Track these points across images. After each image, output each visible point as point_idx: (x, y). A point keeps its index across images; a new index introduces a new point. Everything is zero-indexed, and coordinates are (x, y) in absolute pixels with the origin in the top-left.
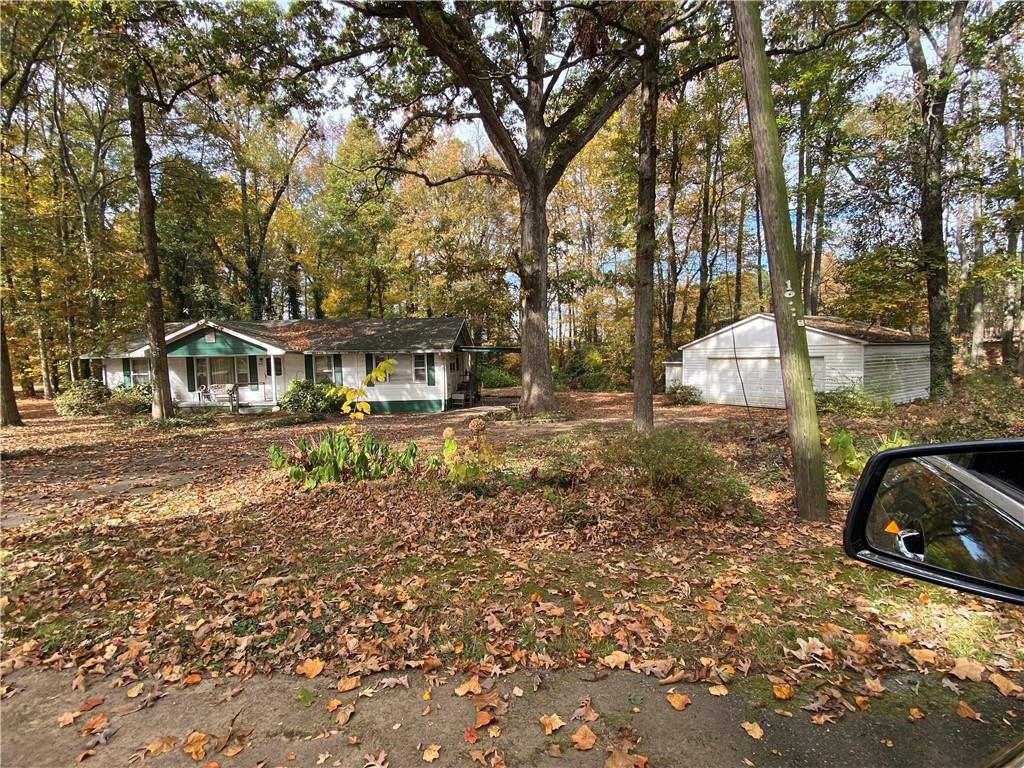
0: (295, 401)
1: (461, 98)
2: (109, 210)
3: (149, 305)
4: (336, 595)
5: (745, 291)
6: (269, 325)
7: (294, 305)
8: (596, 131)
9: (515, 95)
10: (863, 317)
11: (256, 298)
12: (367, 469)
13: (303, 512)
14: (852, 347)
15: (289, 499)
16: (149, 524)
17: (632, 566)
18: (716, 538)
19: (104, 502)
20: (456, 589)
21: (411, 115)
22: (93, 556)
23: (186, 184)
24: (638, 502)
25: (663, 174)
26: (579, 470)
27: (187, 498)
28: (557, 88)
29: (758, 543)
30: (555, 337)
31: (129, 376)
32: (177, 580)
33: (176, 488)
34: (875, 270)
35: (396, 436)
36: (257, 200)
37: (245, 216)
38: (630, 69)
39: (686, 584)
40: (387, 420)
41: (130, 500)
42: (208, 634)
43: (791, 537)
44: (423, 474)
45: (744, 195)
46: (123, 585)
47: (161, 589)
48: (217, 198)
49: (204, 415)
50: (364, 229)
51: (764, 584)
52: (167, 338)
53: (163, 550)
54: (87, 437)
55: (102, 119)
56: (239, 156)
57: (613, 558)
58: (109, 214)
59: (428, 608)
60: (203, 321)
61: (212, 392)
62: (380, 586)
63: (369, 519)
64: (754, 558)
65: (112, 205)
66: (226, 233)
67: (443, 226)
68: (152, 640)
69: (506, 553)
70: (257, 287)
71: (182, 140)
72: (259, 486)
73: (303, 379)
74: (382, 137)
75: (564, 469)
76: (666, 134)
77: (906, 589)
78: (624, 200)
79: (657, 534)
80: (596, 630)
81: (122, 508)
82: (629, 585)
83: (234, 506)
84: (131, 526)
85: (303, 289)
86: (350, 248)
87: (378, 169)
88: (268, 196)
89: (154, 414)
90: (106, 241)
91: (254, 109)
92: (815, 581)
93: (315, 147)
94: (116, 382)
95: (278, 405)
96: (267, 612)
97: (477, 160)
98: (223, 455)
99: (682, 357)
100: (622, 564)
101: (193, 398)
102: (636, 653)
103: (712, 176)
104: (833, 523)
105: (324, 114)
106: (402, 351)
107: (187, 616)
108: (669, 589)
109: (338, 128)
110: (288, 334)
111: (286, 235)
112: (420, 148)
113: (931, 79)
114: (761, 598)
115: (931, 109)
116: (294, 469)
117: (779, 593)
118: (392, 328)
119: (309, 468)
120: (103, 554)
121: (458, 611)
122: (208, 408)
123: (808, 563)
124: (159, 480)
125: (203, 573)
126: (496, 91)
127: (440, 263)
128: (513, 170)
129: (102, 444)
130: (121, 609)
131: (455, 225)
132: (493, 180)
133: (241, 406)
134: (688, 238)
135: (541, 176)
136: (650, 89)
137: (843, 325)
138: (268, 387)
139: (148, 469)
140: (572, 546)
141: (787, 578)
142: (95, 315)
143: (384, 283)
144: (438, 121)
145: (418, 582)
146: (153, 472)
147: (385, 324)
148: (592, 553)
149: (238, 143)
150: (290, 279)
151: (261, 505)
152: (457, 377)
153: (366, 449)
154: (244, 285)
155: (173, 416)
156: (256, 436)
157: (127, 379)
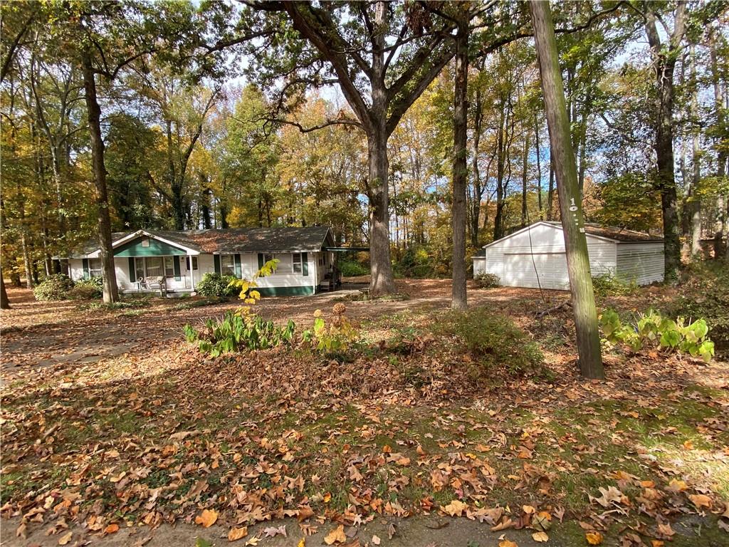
0: (208, 288)
1: (324, 69)
2: (73, 152)
3: (100, 220)
4: (231, 448)
5: (529, 205)
6: (189, 233)
7: (207, 218)
8: (422, 92)
9: (363, 65)
10: (616, 223)
11: (179, 214)
12: (257, 341)
13: (209, 376)
14: (608, 245)
15: (200, 365)
16: (93, 387)
17: (459, 419)
18: (521, 394)
19: (61, 369)
20: (323, 442)
21: (289, 82)
22: (48, 414)
23: (128, 133)
24: (461, 366)
25: (470, 122)
26: (416, 342)
27: (123, 365)
28: (393, 61)
29: (553, 397)
30: (393, 239)
31: (87, 271)
32: (109, 436)
33: (115, 357)
34: (624, 189)
35: (280, 314)
36: (179, 143)
37: (170, 155)
38: (446, 46)
39: (503, 435)
40: (274, 302)
41: (81, 367)
42: (127, 485)
43: (577, 392)
44: (299, 344)
45: (528, 137)
46: (67, 440)
47: (95, 443)
48: (150, 143)
49: (142, 299)
50: (256, 164)
51: (561, 433)
52: (114, 244)
53: (101, 409)
54: (55, 317)
55: (66, 87)
56: (165, 112)
57: (444, 412)
58: (73, 155)
59: (302, 460)
60: (140, 231)
61: (147, 282)
62: (265, 440)
63: (259, 381)
64: (551, 409)
65: (75, 149)
66: (157, 167)
67: (313, 161)
68: (82, 491)
69: (362, 408)
70: (179, 207)
71: (125, 101)
72: (177, 355)
73: (213, 273)
74: (268, 97)
75: (404, 340)
76: (472, 93)
77: (671, 436)
78: (442, 141)
79: (477, 391)
80: (437, 480)
81: (74, 374)
82: (459, 436)
83: (158, 371)
84: (79, 388)
85: (213, 207)
86: (246, 178)
87: (266, 121)
88: (187, 140)
89: (104, 298)
90: (71, 175)
91: (176, 78)
92: (602, 430)
93: (220, 106)
94: (78, 276)
95: (195, 291)
96: (177, 463)
97: (336, 114)
98: (153, 330)
99: (485, 252)
100: (452, 417)
101: (134, 287)
102: (469, 501)
103: (505, 123)
104: (608, 381)
105: (226, 81)
106: (284, 252)
107: (113, 468)
108: (490, 439)
109: (236, 92)
110: (202, 240)
111: (200, 168)
112: (296, 105)
113: (663, 51)
114: (561, 446)
115: (663, 73)
116: (203, 342)
117: (575, 441)
118: (276, 235)
119: (214, 341)
120: (55, 412)
121: (327, 462)
122: (144, 294)
123: (593, 414)
124: (104, 351)
125: (129, 429)
126: (350, 63)
127: (311, 187)
128: (362, 120)
129: (65, 323)
130: (63, 461)
131: (321, 160)
132: (348, 127)
133: (168, 292)
134: (488, 168)
135: (383, 124)
136: (462, 60)
137: (601, 229)
138: (188, 278)
139: (97, 342)
140: (412, 401)
141: (579, 427)
142: (63, 228)
143: (271, 202)
144: (308, 86)
145: (295, 434)
146: (100, 344)
147: (271, 232)
148: (428, 407)
149: (165, 103)
150: (204, 200)
151: (178, 370)
152: (324, 269)
153: (257, 326)
154: (170, 205)
155: (118, 300)
156: (178, 314)
157: (86, 273)
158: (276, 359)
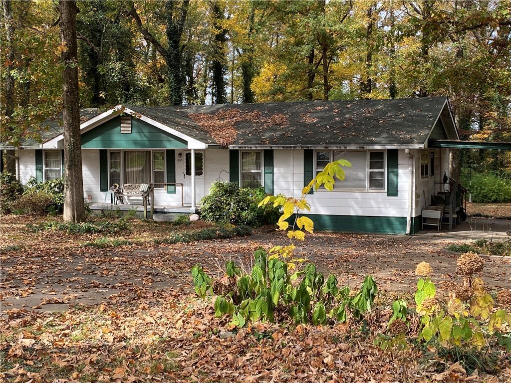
0: (216, 208)
3: (65, 88)
6: (190, 111)
7: (219, 85)
11: (176, 77)
13: (230, 357)
15: (213, 337)
16: (61, 350)
19: (18, 317)
27: (100, 322)
31: (41, 170)
33: (88, 308)
41: (43, 317)
49: (116, 220)
52: (82, 126)
60: (120, 107)
61: (125, 193)
72: (178, 317)
73: (226, 181)
81: (35, 327)
83: (150, 339)
84: (44, 349)
85: (230, 64)
89: (65, 216)
94: (28, 177)
95: (197, 212)
98: (137, 272)
101: (104, 199)
106: (352, 147)
110: (212, 123)
116: (220, 299)
118: (340, 114)
119: (237, 300)
122: (120, 212)
124: (71, 297)
127: (414, 19)
129: (13, 249)
133: (155, 212)
138: (186, 189)
139: (60, 282)
143: (333, 52)
146: (65, 286)
150: (216, 52)
151: (181, 341)
152: (431, 184)
153: (307, 281)
154: (163, 61)
155: (84, 220)
156: (171, 250)
157: (39, 173)
158: (343, 346)
